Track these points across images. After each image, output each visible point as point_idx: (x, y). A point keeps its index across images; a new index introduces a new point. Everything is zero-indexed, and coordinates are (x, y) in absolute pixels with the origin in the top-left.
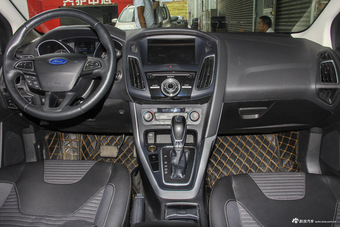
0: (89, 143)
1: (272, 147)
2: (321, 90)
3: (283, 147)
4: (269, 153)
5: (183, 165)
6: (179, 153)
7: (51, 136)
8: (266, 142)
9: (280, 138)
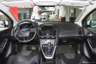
0: (29, 46)
1: (70, 47)
2: (79, 36)
3: (73, 47)
4: (70, 49)
5: (50, 52)
6: (49, 49)
7: (21, 45)
8: (69, 46)
9: (72, 45)
